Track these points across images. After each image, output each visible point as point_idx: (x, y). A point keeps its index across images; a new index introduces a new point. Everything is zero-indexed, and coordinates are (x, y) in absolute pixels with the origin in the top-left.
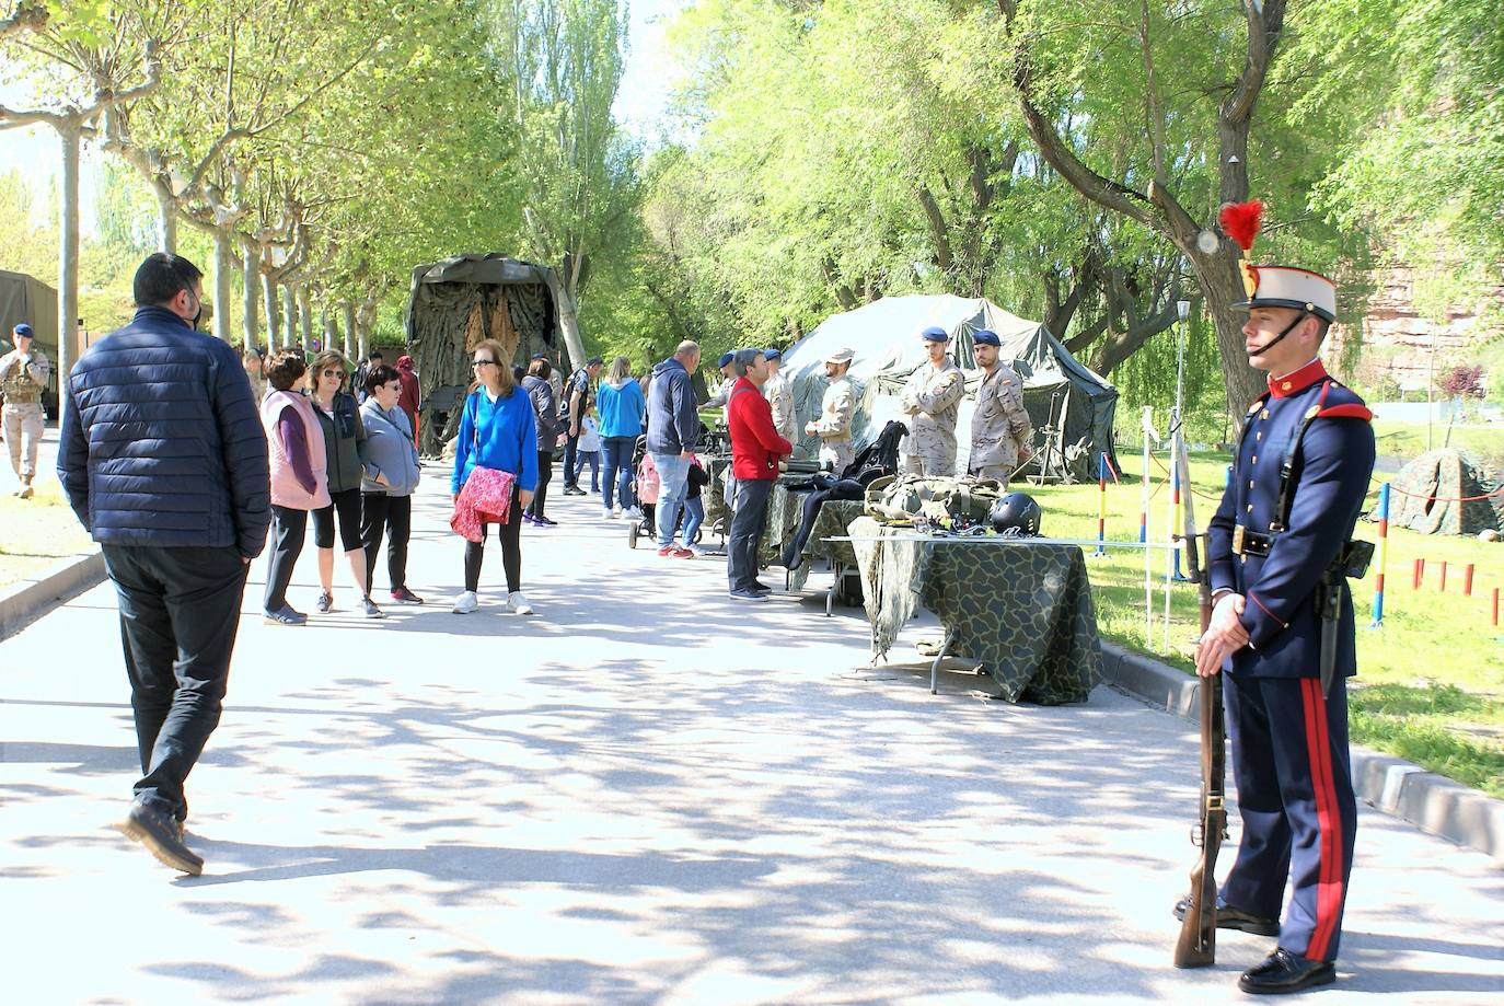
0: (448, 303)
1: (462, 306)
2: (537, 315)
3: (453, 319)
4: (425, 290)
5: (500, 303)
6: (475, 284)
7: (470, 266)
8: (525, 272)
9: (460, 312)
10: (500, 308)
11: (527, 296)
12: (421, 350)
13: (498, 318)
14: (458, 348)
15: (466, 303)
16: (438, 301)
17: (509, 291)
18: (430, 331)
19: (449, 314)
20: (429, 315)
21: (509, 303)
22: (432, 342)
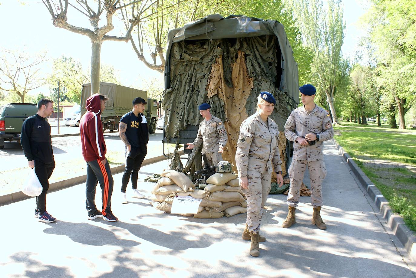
0: (195, 58)
1: (206, 60)
2: (270, 64)
3: (199, 72)
4: (176, 49)
5: (239, 56)
6: (215, 40)
7: (209, 26)
8: (256, 27)
9: (205, 65)
10: (238, 61)
11: (260, 48)
12: (172, 97)
13: (236, 68)
14: (202, 94)
15: (210, 57)
16: (187, 57)
17: (245, 46)
18: (181, 82)
19: (196, 67)
20: (180, 69)
21: (246, 56)
22: (182, 90)
